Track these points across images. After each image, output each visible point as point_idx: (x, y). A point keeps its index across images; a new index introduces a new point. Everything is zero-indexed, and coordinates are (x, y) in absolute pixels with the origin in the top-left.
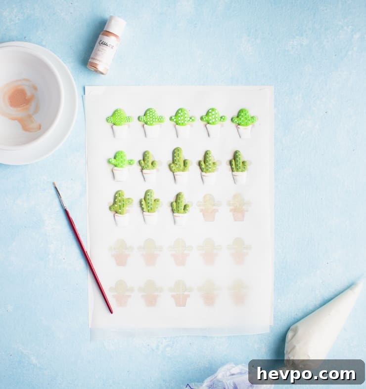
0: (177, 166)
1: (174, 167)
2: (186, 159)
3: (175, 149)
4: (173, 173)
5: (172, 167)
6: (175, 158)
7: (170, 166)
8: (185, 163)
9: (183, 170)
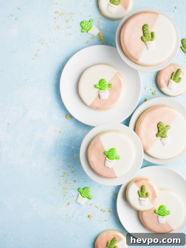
0: (147, 37)
1: (145, 39)
2: (152, 31)
3: (144, 26)
4: (145, 42)
5: (144, 38)
6: (145, 32)
7: (142, 38)
8: (152, 34)
9: (152, 40)
